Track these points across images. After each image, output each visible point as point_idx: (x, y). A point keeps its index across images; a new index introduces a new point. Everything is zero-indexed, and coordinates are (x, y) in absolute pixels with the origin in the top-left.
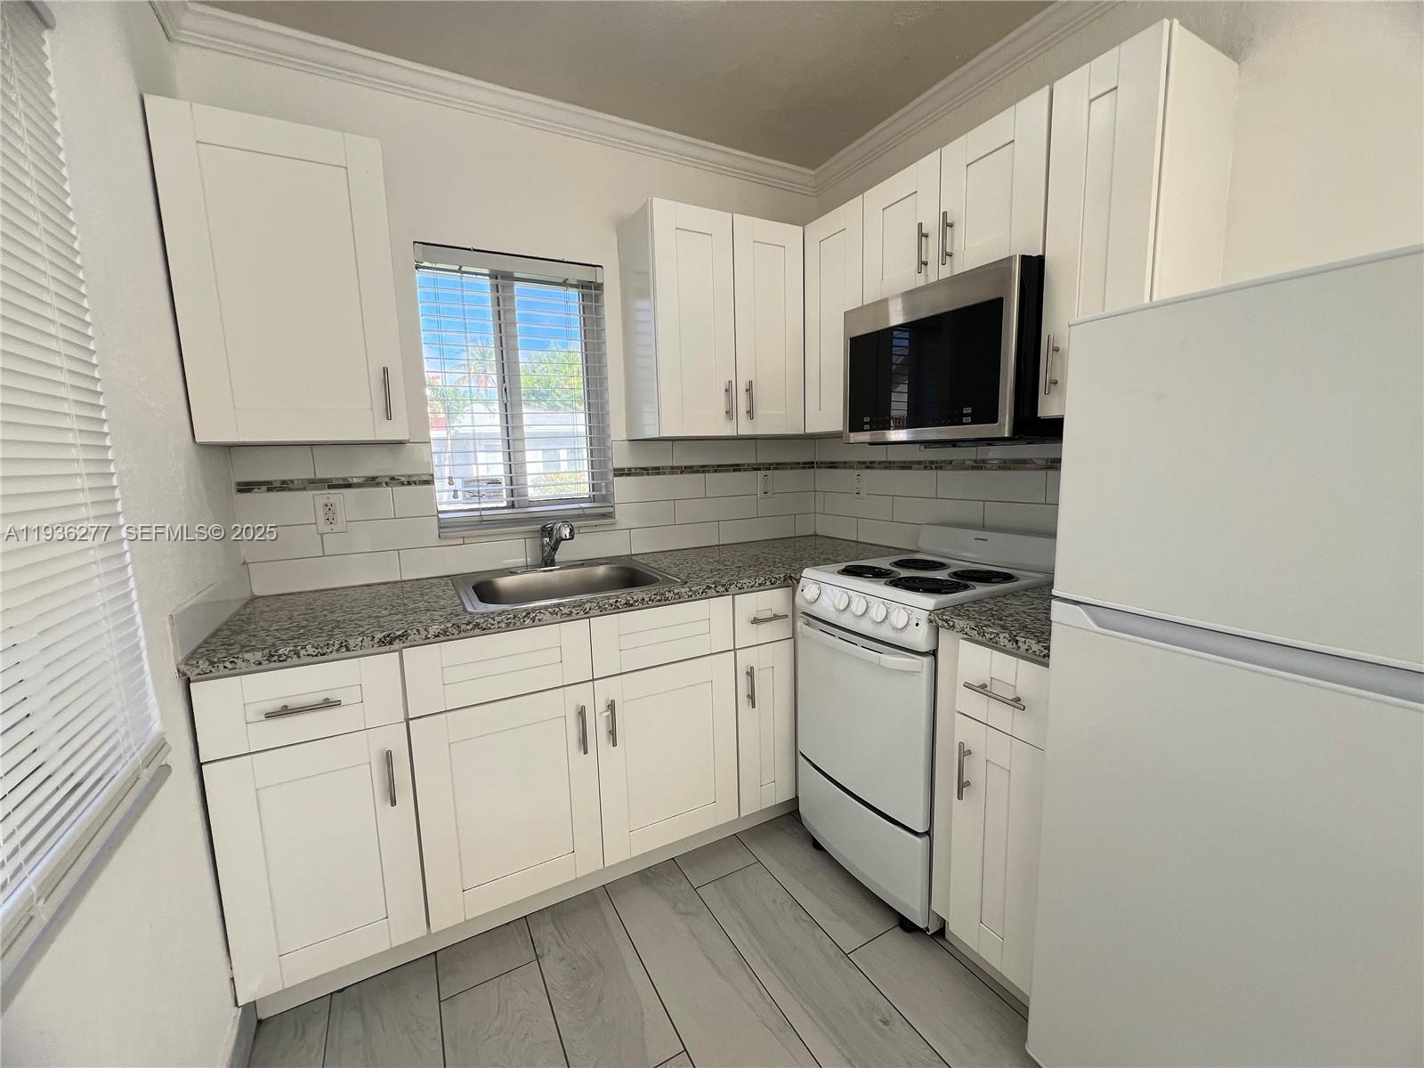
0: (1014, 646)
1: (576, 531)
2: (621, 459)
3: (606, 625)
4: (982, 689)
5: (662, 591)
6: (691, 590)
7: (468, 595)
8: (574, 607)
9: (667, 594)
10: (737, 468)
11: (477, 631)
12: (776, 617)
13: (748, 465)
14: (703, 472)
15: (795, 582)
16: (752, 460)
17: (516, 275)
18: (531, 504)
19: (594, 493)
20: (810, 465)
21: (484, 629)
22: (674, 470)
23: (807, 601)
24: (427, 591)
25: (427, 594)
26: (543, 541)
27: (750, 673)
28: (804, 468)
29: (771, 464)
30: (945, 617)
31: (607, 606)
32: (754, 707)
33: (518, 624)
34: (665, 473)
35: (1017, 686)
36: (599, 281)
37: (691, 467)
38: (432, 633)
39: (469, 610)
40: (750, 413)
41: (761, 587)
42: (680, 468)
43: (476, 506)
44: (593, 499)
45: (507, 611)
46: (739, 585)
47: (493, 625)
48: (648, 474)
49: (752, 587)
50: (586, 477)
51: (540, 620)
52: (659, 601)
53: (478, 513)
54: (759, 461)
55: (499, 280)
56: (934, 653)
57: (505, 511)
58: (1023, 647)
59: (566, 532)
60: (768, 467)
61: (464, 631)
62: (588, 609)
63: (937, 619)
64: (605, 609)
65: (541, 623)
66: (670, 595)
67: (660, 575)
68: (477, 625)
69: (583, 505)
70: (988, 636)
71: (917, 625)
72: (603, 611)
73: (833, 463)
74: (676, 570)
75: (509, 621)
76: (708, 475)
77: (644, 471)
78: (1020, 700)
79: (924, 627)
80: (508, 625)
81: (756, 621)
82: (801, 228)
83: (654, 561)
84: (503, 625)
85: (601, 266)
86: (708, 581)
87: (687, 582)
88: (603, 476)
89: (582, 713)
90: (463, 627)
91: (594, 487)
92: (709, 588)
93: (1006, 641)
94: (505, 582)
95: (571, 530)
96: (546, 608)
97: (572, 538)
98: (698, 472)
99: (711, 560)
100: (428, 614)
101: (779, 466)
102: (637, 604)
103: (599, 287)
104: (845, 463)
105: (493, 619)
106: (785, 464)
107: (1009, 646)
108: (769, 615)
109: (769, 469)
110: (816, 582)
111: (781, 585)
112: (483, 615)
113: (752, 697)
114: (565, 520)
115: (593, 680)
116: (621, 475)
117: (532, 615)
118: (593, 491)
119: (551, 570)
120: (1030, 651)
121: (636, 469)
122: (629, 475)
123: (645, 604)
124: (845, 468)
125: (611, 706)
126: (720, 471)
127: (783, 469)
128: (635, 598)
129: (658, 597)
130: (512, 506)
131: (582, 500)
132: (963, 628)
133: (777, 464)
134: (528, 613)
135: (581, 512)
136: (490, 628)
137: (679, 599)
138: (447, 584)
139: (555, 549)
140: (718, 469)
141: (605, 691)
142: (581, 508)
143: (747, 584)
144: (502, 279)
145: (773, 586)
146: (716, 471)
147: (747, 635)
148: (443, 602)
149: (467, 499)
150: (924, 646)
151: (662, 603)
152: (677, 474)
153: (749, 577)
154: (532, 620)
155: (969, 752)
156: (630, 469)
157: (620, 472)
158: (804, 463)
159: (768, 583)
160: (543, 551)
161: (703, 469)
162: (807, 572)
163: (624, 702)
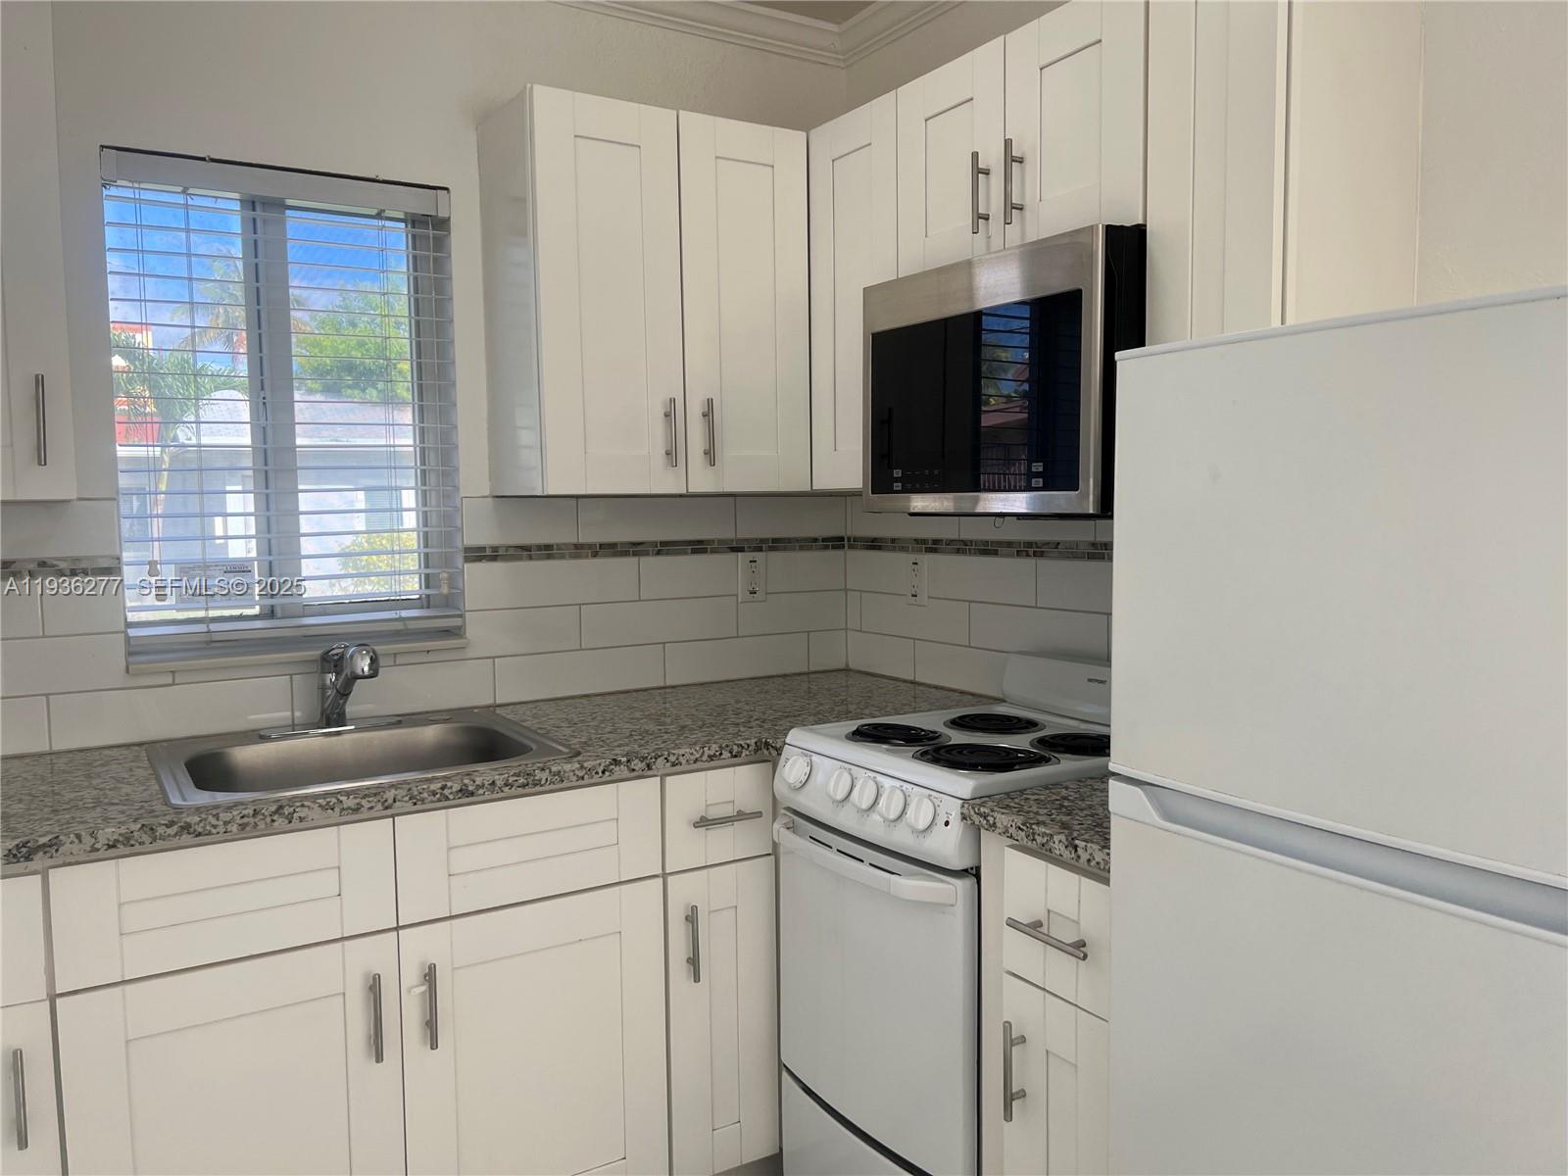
0: (1073, 855)
1: (382, 662)
2: (480, 531)
3: (423, 829)
4: (1034, 929)
5: (529, 769)
6: (582, 767)
7: (175, 779)
8: (364, 797)
9: (539, 775)
10: (698, 547)
11: (186, 838)
12: (741, 816)
13: (720, 541)
14: (635, 554)
15: (774, 753)
16: (727, 533)
17: (289, 202)
18: (307, 609)
19: (428, 592)
20: (837, 542)
21: (199, 834)
22: (579, 550)
23: (789, 785)
24: (99, 770)
25: (98, 775)
26: (324, 680)
27: (692, 918)
28: (826, 548)
29: (763, 541)
30: (982, 810)
31: (425, 795)
32: (697, 979)
33: (262, 825)
34: (563, 557)
35: (1082, 923)
36: (442, 214)
37: (612, 546)
38: (102, 841)
39: (173, 802)
40: (710, 455)
41: (714, 761)
42: (590, 546)
43: (201, 614)
44: (425, 602)
45: (242, 804)
46: (672, 759)
47: (215, 827)
48: (530, 558)
49: (696, 761)
50: (412, 562)
51: (301, 819)
52: (524, 786)
53: (202, 628)
54: (739, 536)
55: (259, 212)
56: (974, 873)
57: (258, 624)
58: (1085, 856)
59: (364, 665)
60: (759, 546)
61: (162, 838)
62: (390, 801)
63: (972, 813)
64: (423, 800)
65: (304, 825)
66: (543, 776)
67: (534, 741)
68: (187, 828)
69: (405, 614)
70: (1039, 839)
71: (947, 823)
72: (418, 803)
73: (874, 540)
74: (568, 732)
75: (245, 820)
76: (643, 559)
77: (525, 552)
78: (1084, 945)
79: (957, 827)
80: (243, 827)
81: (703, 823)
82: (804, 134)
83: (535, 716)
84: (235, 828)
85: (446, 189)
86: (618, 751)
87: (579, 754)
88: (447, 561)
89: (374, 987)
90: (161, 830)
91: (428, 581)
92: (616, 762)
93: (1063, 848)
94: (246, 755)
95: (374, 661)
96: (314, 797)
97: (374, 673)
98: (625, 554)
99: (638, 715)
100: (99, 810)
101: (776, 544)
102: (481, 791)
103: (442, 224)
104: (893, 541)
105: (216, 816)
106: (789, 540)
107: (1067, 854)
108: (728, 811)
109: (760, 549)
110: (807, 752)
111: (751, 758)
112: (198, 810)
113: (694, 962)
114: (364, 639)
115: (397, 928)
116: (479, 559)
117: (287, 810)
118: (427, 587)
119: (338, 733)
120: (1093, 863)
121: (508, 547)
122: (494, 558)
123: (497, 792)
124: (894, 549)
125: (430, 976)
126: (668, 553)
127: (785, 549)
128: (479, 781)
129: (522, 780)
130: (270, 613)
131: (407, 603)
132: (1006, 827)
133: (775, 540)
134: (281, 807)
135: (399, 626)
136: (210, 833)
137: (559, 783)
138: (137, 759)
139: (344, 693)
140: (664, 548)
141: (419, 947)
142: (401, 619)
143: (687, 756)
144: (261, 209)
145: (736, 760)
146: (658, 553)
147: (688, 847)
148: (126, 789)
149: (183, 601)
150: (958, 861)
151: (528, 790)
152: (587, 557)
153: (692, 745)
154: (286, 818)
155: (1023, 1040)
156: (495, 549)
157: (476, 554)
158: (824, 540)
159: (726, 754)
160: (324, 698)
161: (636, 549)
162: (795, 736)
163: (454, 969)
